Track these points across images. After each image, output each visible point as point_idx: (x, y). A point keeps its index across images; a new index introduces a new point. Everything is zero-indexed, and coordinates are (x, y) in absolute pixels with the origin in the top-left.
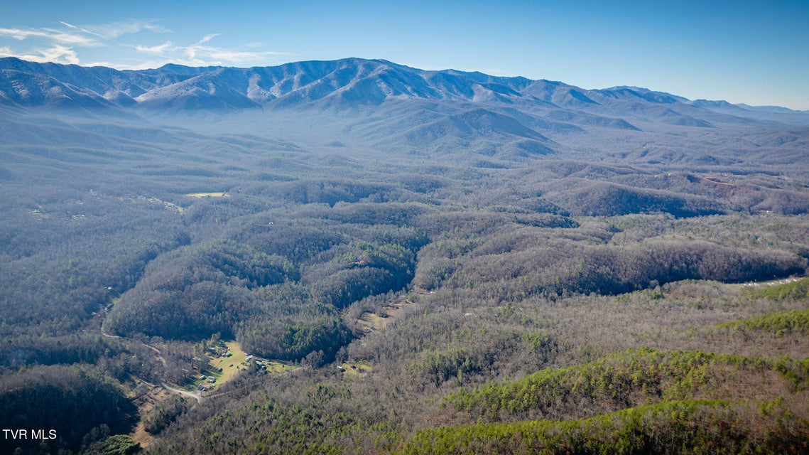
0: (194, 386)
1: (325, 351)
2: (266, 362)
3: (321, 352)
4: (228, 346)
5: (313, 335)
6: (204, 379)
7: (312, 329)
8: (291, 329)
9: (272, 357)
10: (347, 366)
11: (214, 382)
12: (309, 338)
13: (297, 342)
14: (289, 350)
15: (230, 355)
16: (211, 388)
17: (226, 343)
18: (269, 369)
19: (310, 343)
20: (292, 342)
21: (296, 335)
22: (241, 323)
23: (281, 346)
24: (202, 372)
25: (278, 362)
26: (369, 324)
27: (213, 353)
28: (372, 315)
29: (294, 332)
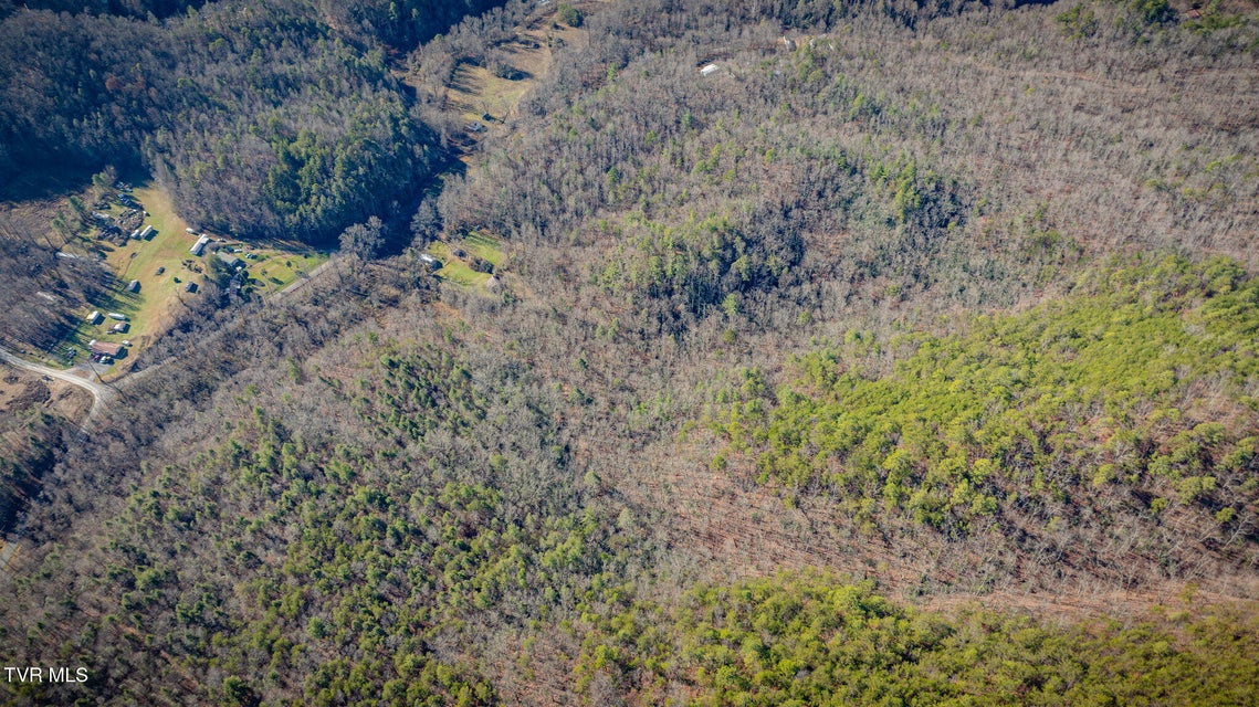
0: (76, 347)
1: (384, 218)
2: (243, 251)
3: (374, 221)
4: (143, 201)
5: (346, 174)
6: (100, 320)
7: (341, 155)
8: (288, 157)
9: (255, 234)
10: (443, 250)
11: (126, 329)
12: (337, 183)
13: (309, 195)
14: (293, 219)
15: (152, 235)
16: (122, 353)
17: (136, 192)
18: (255, 272)
19: (344, 196)
20: (296, 196)
21: (303, 172)
22: (161, 137)
23: (272, 208)
24: (93, 298)
25: (275, 247)
26: (476, 101)
27: (111, 230)
28: (480, 72)
29: (296, 163)
